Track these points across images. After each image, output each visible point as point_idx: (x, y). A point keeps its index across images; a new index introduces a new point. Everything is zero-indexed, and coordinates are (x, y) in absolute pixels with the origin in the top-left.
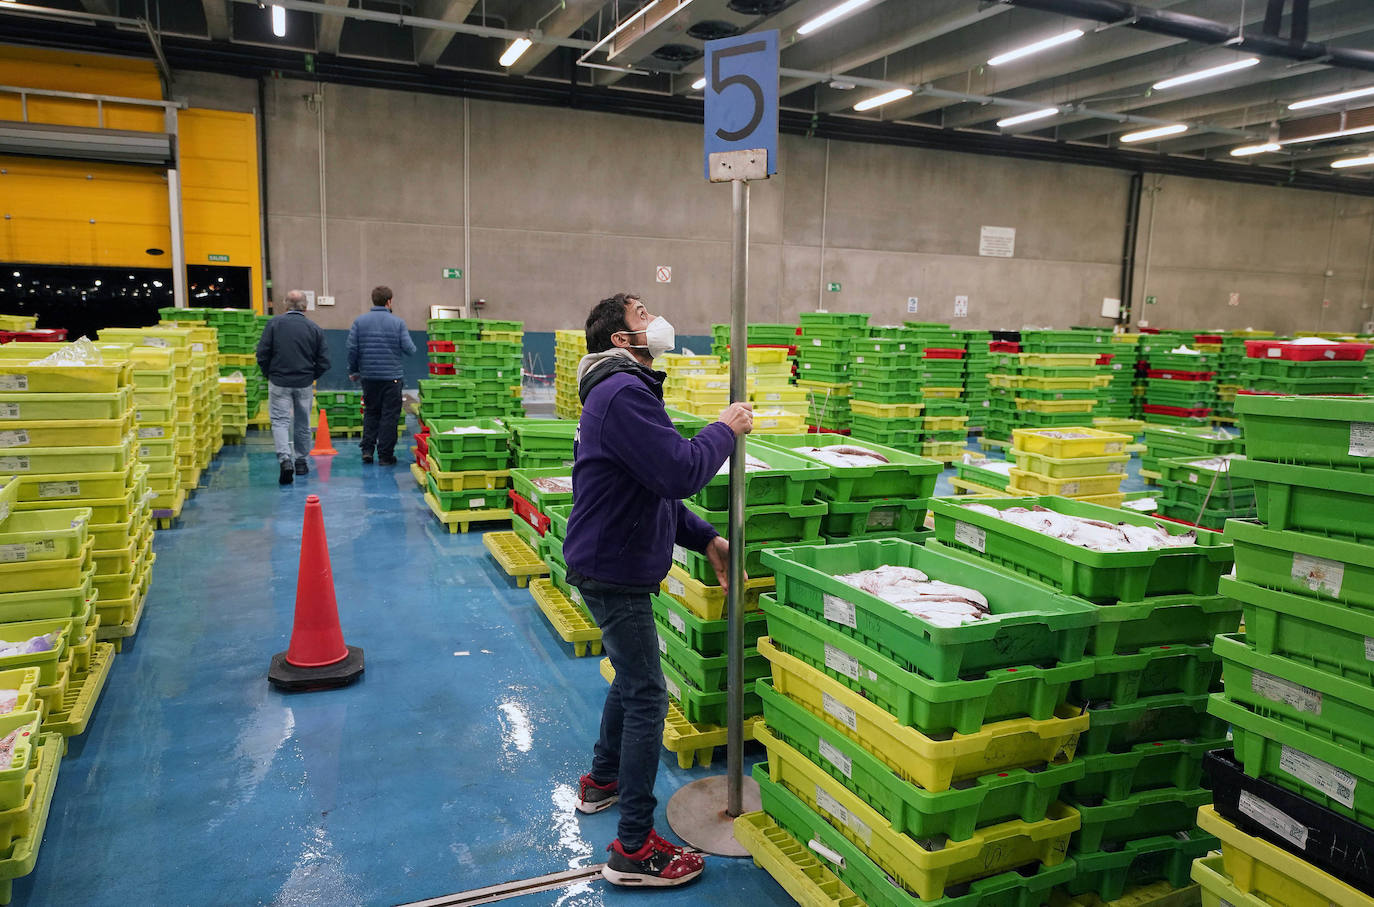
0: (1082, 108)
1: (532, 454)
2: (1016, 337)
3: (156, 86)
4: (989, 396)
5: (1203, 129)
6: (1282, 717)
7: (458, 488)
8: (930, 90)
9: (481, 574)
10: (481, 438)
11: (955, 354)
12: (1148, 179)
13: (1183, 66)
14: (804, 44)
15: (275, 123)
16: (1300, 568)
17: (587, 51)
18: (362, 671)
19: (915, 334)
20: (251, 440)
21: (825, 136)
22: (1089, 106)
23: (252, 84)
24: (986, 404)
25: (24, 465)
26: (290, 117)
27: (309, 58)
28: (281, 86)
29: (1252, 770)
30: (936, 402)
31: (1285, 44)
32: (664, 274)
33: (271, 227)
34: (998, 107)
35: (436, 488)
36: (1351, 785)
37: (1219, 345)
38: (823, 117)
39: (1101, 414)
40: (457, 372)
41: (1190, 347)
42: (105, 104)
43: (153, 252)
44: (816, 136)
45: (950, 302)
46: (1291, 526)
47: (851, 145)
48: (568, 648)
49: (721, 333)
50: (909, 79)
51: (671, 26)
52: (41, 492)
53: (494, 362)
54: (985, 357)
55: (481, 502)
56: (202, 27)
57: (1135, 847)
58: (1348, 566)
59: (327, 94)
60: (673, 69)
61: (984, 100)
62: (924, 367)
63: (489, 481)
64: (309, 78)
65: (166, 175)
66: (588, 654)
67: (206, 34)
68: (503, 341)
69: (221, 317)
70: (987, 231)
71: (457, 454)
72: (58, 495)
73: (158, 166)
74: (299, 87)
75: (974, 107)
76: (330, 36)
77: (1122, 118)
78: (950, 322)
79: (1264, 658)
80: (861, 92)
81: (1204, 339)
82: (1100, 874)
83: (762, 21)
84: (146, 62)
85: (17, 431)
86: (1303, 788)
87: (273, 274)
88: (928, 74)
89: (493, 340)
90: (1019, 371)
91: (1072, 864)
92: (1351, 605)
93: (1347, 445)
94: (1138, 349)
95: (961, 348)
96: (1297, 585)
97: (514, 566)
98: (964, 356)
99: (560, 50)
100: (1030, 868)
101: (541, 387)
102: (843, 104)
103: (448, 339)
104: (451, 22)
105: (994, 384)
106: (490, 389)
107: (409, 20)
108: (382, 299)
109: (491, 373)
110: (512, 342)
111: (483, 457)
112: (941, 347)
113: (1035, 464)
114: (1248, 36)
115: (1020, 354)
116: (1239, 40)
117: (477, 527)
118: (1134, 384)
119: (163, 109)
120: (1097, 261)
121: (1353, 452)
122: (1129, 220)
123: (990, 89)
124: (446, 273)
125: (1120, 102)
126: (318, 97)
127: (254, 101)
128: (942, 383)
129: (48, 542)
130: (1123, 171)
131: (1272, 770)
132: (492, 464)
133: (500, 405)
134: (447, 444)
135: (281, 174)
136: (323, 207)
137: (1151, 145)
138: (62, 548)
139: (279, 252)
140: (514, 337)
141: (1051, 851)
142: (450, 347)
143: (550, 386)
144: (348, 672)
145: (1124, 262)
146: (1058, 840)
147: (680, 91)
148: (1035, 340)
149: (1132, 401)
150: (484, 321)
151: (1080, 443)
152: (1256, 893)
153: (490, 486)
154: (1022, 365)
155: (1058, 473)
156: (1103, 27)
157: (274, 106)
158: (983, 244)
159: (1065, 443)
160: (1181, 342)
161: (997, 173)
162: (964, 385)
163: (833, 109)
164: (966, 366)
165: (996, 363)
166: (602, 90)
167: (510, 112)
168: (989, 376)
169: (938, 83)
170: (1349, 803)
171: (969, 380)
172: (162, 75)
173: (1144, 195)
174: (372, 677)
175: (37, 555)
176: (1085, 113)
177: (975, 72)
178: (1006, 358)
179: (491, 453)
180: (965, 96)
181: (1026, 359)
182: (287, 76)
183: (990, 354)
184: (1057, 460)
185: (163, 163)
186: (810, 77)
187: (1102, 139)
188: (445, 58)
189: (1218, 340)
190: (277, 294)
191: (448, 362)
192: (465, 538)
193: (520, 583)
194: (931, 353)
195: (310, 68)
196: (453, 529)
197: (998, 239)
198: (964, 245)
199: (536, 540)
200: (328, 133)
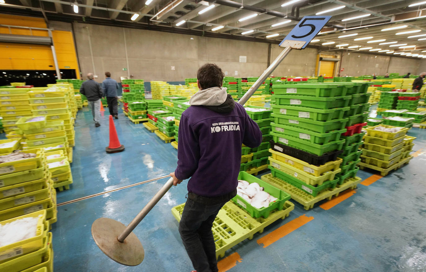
0: (258, 30)
1: (151, 107)
2: (246, 79)
3: (45, 25)
4: (242, 91)
5: (282, 35)
6: (279, 133)
7: (136, 115)
8: (227, 26)
9: (144, 131)
10: (140, 104)
11: (235, 83)
12: (272, 45)
13: (277, 22)
14: (200, 16)
15: (77, 34)
16: (281, 110)
17: (152, 17)
18: (124, 149)
19: (227, 79)
20: (83, 109)
21: (206, 36)
22: (260, 30)
23: (70, 24)
24: (241, 93)
25: (46, 113)
26: (81, 32)
27: (83, 18)
28: (77, 25)
29: (276, 142)
30: (232, 93)
31: (295, 18)
32: (173, 68)
33: (80, 60)
34: (242, 30)
35: (131, 115)
36: (287, 141)
37: (285, 80)
38: (205, 32)
39: (263, 94)
40: (130, 91)
41: (280, 80)
42: (32, 29)
43: (51, 66)
44: (204, 36)
45: (234, 72)
46: (280, 105)
47: (212, 38)
48: (164, 142)
49: (187, 80)
50: (223, 24)
51: (171, 12)
52: (51, 118)
53: (139, 89)
54: (241, 83)
55: (141, 117)
56: (55, 10)
57: (262, 159)
58: (287, 109)
59: (89, 26)
60: (171, 21)
61: (239, 29)
62: (229, 86)
63: (142, 113)
64: (84, 23)
65: (50, 47)
66: (168, 142)
67: (55, 11)
68: (139, 84)
69: (72, 81)
70: (241, 57)
71: (135, 108)
72: (55, 119)
73: (48, 45)
74: (82, 25)
75: (237, 30)
76: (88, 13)
77: (266, 32)
78: (234, 76)
79: (277, 125)
80: (213, 27)
81: (283, 78)
82: (257, 163)
83: (191, 11)
84: (42, 19)
85: (44, 106)
86: (282, 143)
87: (81, 70)
88: (227, 22)
89: (137, 84)
90: (247, 86)
91: (252, 161)
92: (287, 115)
93: (286, 91)
94: (270, 81)
95: (236, 82)
96: (280, 113)
97: (150, 128)
98: (237, 83)
99: (145, 17)
100: (246, 162)
101: (148, 94)
102: (209, 29)
103: (127, 84)
104: (118, 10)
105: (243, 89)
106: (138, 94)
107: (109, 9)
108: (108, 75)
109: (138, 91)
110: (141, 84)
111: (140, 108)
112: (232, 82)
113: (249, 103)
114: (288, 16)
115: (247, 83)
116: (286, 17)
117: (141, 122)
118: (270, 88)
119: (47, 31)
120: (263, 63)
121: (287, 92)
122: (269, 54)
123: (240, 26)
124: (123, 69)
125: (266, 29)
126: (87, 28)
127: (70, 28)
128: (233, 89)
129: (57, 127)
130: (267, 44)
131: (278, 141)
132: (143, 109)
133: (141, 98)
134: (133, 106)
135: (80, 47)
136: (92, 54)
137: (273, 38)
138: (60, 128)
139: (82, 65)
140: (142, 83)
141: (249, 160)
142: (128, 86)
143: (150, 94)
144: (122, 149)
145: (268, 63)
146: (250, 158)
147: (173, 26)
148: (250, 80)
149: (269, 91)
150: (135, 80)
151: (257, 98)
152: (277, 160)
153: (143, 114)
154: (248, 85)
155: (253, 104)
156: (261, 14)
157: (77, 30)
158: (240, 60)
159: (254, 98)
160: (278, 79)
161: (242, 44)
162: (237, 89)
163: (207, 30)
164: (237, 85)
165: (243, 84)
166: (155, 26)
167: (134, 31)
168: (242, 87)
169: (229, 25)
170: (287, 144)
171: (238, 88)
172: (46, 22)
173: (271, 49)
174: (126, 150)
175: (55, 130)
176: (259, 31)
177: (236, 22)
178: (245, 83)
179: (142, 107)
180: (235, 28)
181: (249, 83)
182: (79, 22)
183: (242, 83)
184: (253, 101)
185: (49, 44)
186: (201, 23)
187: (263, 37)
188: (117, 18)
189: (285, 78)
190: (83, 75)
191: (128, 89)
192: (139, 125)
193: (152, 132)
194: (230, 83)
195: (84, 20)
196: (136, 123)
197: (243, 59)
198: (236, 60)
199: (154, 123)
200: (91, 36)
